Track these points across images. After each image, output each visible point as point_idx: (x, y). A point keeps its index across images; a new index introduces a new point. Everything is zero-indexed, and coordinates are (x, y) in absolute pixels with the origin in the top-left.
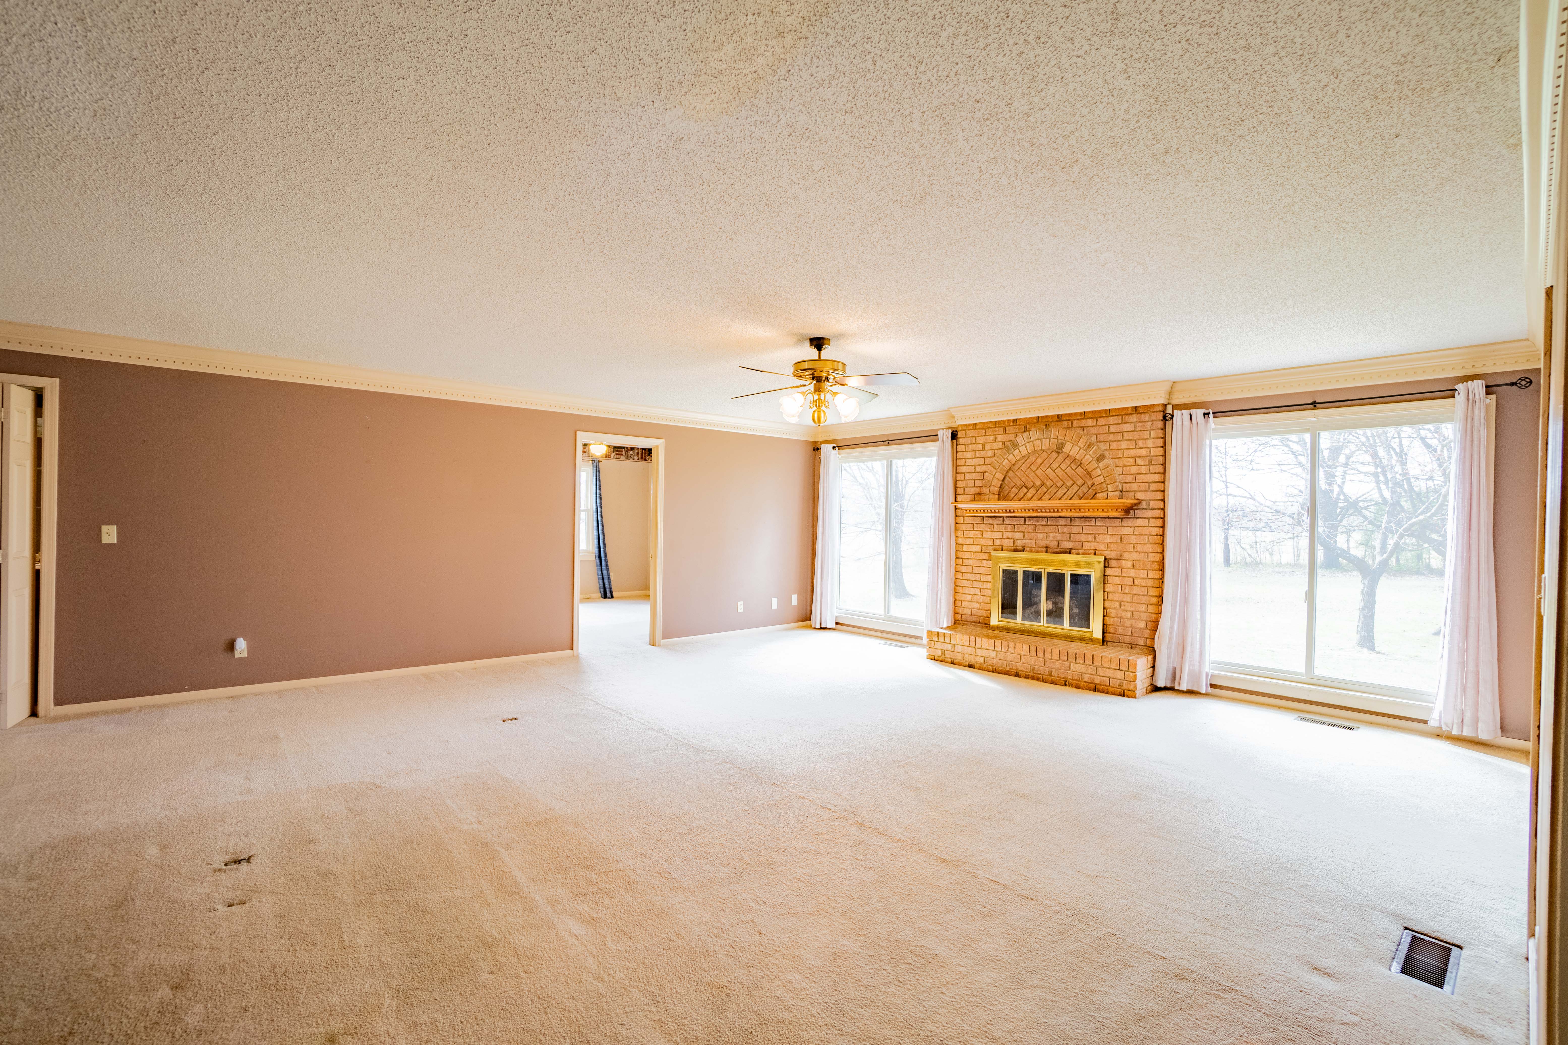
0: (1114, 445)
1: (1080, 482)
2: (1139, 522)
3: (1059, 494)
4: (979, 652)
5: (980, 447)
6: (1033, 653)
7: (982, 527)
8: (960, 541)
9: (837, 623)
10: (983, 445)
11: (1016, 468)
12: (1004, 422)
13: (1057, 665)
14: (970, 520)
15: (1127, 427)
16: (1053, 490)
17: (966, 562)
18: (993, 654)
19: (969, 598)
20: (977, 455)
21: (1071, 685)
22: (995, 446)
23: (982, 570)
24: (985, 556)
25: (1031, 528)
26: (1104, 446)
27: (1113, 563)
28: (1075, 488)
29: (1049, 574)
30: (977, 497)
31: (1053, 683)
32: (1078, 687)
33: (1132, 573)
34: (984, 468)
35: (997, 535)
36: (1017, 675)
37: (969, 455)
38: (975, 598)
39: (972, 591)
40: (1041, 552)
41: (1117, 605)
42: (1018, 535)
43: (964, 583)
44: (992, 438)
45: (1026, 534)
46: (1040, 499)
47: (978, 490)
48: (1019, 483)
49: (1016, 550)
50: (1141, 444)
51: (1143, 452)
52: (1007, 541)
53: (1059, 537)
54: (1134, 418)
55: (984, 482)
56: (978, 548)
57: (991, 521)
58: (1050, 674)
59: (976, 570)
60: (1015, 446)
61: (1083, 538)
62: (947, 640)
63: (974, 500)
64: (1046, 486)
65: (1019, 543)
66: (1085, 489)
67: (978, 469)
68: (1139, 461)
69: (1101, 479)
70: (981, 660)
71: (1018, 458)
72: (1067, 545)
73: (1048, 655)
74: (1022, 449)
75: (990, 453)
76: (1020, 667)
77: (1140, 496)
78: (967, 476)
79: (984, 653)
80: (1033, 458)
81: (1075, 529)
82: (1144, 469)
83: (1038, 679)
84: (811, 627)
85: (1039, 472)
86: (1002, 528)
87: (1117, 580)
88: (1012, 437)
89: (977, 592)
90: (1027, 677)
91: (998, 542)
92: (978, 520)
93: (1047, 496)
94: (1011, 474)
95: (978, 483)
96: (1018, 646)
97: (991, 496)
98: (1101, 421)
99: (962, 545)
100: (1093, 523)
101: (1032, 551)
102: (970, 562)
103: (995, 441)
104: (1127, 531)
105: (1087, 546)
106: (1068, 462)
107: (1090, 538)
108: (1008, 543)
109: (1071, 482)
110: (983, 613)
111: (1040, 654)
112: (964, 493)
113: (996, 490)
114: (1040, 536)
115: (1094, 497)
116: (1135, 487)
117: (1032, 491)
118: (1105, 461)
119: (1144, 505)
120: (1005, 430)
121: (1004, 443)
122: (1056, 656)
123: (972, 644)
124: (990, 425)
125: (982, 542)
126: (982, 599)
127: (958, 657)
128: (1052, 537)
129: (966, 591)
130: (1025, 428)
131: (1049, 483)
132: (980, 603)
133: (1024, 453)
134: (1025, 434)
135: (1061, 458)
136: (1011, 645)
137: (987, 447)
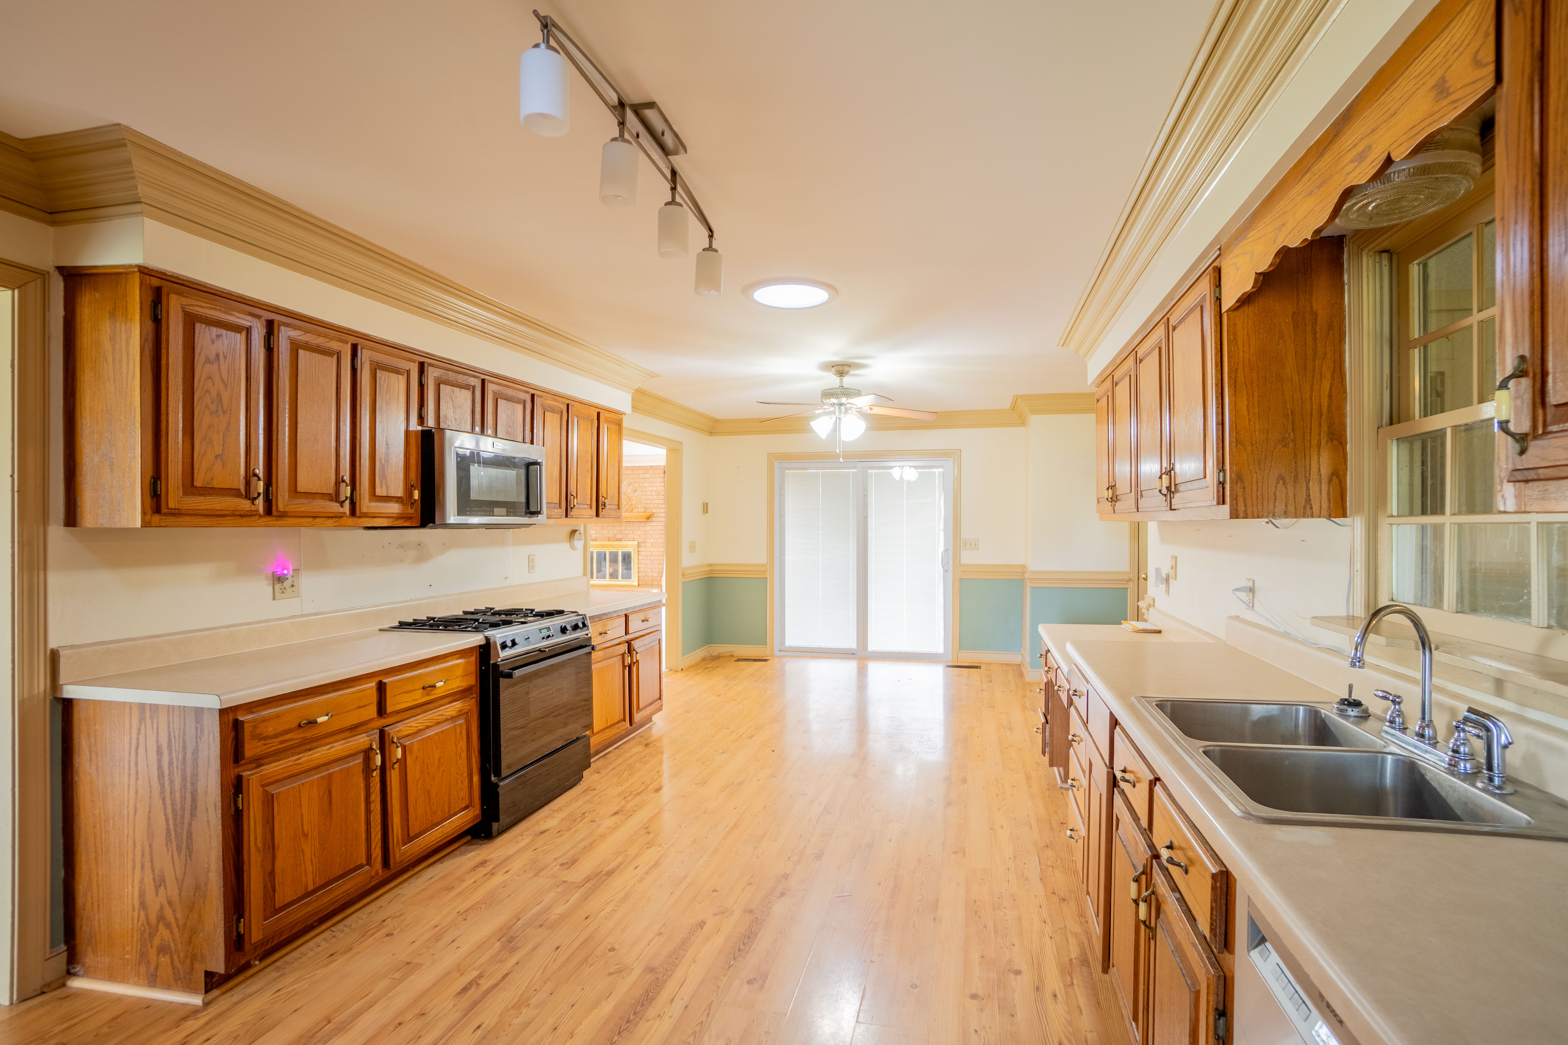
0: (641, 485)
2: (654, 524)
15: (647, 476)
26: (636, 485)
27: (642, 545)
29: (610, 553)
33: (651, 549)
40: (606, 541)
41: (644, 566)
50: (654, 484)
51: (655, 489)
53: (615, 532)
54: (650, 471)
61: (627, 532)
68: (653, 493)
69: (635, 502)
72: (620, 536)
77: (654, 510)
81: (623, 528)
82: (655, 497)
87: (644, 553)
98: (635, 472)
100: (632, 525)
101: (601, 541)
104: (648, 528)
105: (629, 536)
107: (631, 532)
114: (605, 532)
115: (632, 511)
116: (651, 506)
118: (637, 493)
119: (656, 515)
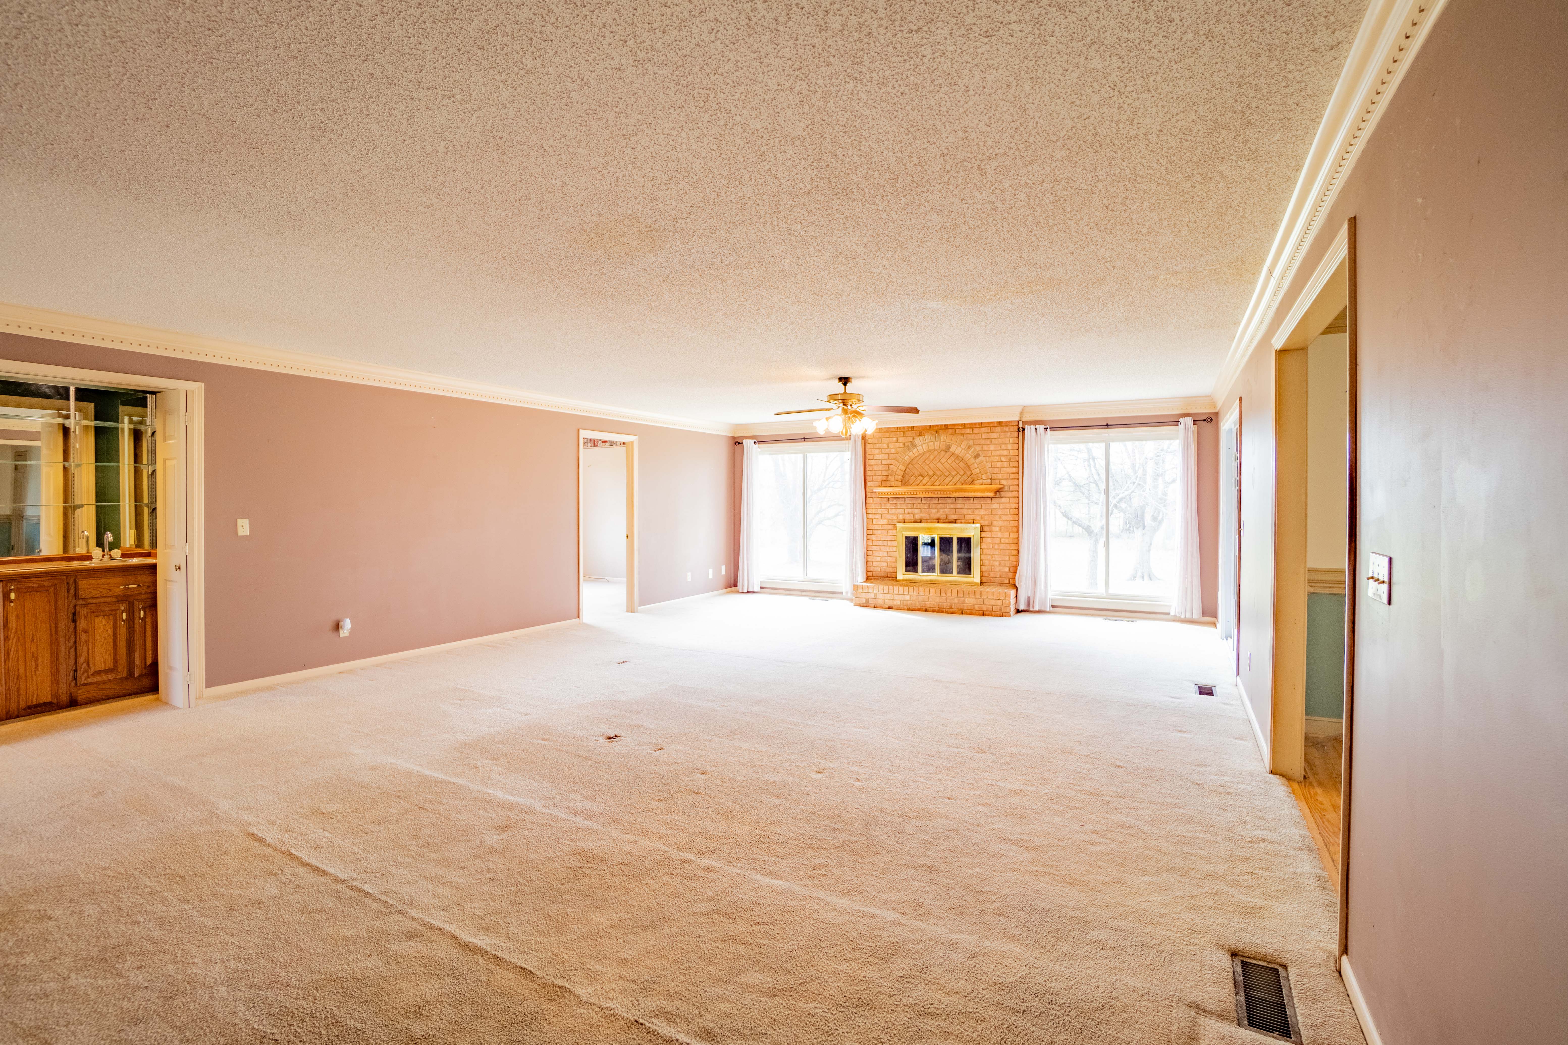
0: (985, 447)
1: (962, 472)
2: (1003, 500)
3: (947, 481)
4: (896, 597)
5: (885, 445)
6: (938, 594)
7: (888, 506)
8: (870, 516)
9: (761, 588)
10: (888, 444)
11: (914, 462)
12: (904, 428)
13: (956, 600)
14: (879, 501)
15: (994, 435)
16: (942, 478)
17: (876, 532)
18: (908, 598)
19: (879, 559)
20: (883, 452)
21: (967, 614)
22: (897, 445)
23: (889, 538)
24: (891, 527)
25: (926, 506)
26: (978, 448)
27: (986, 529)
28: (958, 477)
29: (942, 538)
30: (884, 483)
31: (953, 613)
32: (971, 614)
33: (999, 535)
34: (889, 462)
35: (900, 511)
36: (926, 610)
37: (877, 451)
38: (884, 559)
39: (881, 554)
40: (934, 523)
41: (989, 557)
42: (916, 511)
43: (874, 548)
44: (895, 439)
45: (923, 510)
46: (933, 485)
47: (884, 478)
48: (917, 473)
49: (915, 522)
50: (1003, 447)
51: (1005, 453)
52: (908, 515)
53: (947, 511)
54: (998, 429)
55: (890, 472)
56: (885, 522)
57: (895, 501)
58: (951, 608)
59: (884, 538)
60: (914, 446)
61: (965, 512)
62: (870, 591)
63: (880, 486)
64: (937, 475)
65: (917, 517)
66: (965, 477)
67: (884, 462)
68: (1003, 459)
69: (977, 471)
70: (899, 603)
71: (916, 455)
72: (954, 517)
73: (949, 594)
74: (920, 448)
75: (893, 451)
76: (928, 604)
77: (1004, 482)
78: (875, 468)
79: (901, 597)
80: (927, 455)
81: (959, 506)
82: (1005, 464)
83: (942, 612)
84: (738, 592)
85: (932, 465)
86: (904, 506)
87: (989, 540)
88: (910, 439)
89: (885, 554)
90: (934, 611)
91: (901, 517)
92: (885, 501)
93: (937, 483)
94: (910, 466)
95: (885, 473)
96: (927, 590)
97: (896, 482)
98: (976, 431)
99: (872, 519)
100: (971, 501)
101: (927, 522)
102: (879, 532)
103: (897, 441)
104: (995, 506)
105: (967, 517)
106: (953, 458)
107: (970, 512)
108: (908, 517)
109: (956, 473)
110: (891, 570)
111: (943, 594)
112: (873, 480)
113: (900, 478)
114: (934, 511)
115: (972, 483)
116: (1000, 476)
117: (927, 479)
118: (980, 458)
119: (1006, 488)
120: (905, 434)
121: (904, 444)
122: (955, 594)
123: (891, 592)
124: (893, 430)
125: (889, 517)
126: (889, 559)
127: (880, 602)
128: (942, 511)
129: (876, 554)
130: (920, 433)
131: (939, 473)
132: (887, 562)
133: (921, 451)
134: (921, 438)
135: (948, 455)
136: (921, 589)
137: (891, 446)
